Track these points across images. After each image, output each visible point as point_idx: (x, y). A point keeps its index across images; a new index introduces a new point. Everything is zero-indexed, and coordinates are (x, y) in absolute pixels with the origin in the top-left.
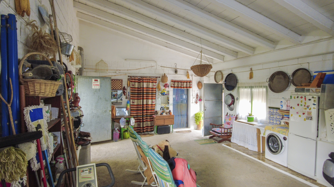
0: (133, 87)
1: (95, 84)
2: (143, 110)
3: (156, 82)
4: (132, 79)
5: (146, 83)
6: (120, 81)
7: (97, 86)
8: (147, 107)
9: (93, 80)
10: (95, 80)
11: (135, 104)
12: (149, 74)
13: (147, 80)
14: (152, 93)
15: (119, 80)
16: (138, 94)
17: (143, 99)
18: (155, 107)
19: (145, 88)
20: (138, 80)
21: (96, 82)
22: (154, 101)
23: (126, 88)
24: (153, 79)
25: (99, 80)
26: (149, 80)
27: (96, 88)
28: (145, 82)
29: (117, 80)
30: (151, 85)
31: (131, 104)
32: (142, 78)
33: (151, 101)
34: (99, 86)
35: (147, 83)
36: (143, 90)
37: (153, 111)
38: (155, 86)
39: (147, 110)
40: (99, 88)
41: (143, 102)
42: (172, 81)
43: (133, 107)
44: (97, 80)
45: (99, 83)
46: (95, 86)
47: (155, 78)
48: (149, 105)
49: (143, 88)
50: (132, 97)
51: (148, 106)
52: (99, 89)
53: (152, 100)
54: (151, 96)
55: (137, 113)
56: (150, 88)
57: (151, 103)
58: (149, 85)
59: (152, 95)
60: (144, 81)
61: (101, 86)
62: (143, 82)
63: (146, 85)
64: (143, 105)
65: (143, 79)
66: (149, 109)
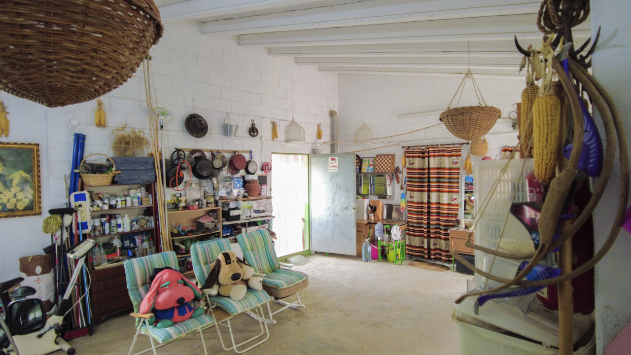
0: (411, 166)
1: (331, 165)
2: (429, 213)
3: (460, 155)
4: (409, 152)
5: (437, 158)
6: (390, 157)
7: (335, 168)
8: (438, 208)
9: (330, 159)
10: (332, 159)
11: (415, 200)
12: (445, 138)
13: (439, 151)
14: (449, 178)
15: (388, 155)
16: (421, 180)
17: (429, 191)
18: (459, 210)
19: (434, 169)
20: (419, 152)
21: (333, 162)
22: (454, 198)
23: (401, 169)
24: (451, 149)
25: (337, 159)
26: (443, 151)
27: (333, 171)
28: (434, 156)
29: (385, 155)
30: (447, 162)
31: (409, 199)
32: (428, 148)
33: (449, 197)
34: (337, 168)
35: (439, 158)
36: (429, 173)
37: (454, 219)
38: (457, 163)
39: (438, 214)
40: (337, 171)
41: (429, 197)
42: (505, 150)
43: (411, 207)
44: (334, 159)
45: (336, 164)
46: (332, 168)
47: (459, 146)
48: (443, 204)
49: (429, 169)
50: (410, 186)
51: (441, 207)
52: (338, 173)
53: (450, 194)
54: (447, 185)
55: (418, 219)
56: (444, 169)
57: (449, 200)
58: (442, 163)
59: (449, 183)
60: (431, 154)
61: (339, 168)
62: (429, 157)
63: (436, 163)
64: (429, 203)
65: (429, 151)
66: (443, 213)
